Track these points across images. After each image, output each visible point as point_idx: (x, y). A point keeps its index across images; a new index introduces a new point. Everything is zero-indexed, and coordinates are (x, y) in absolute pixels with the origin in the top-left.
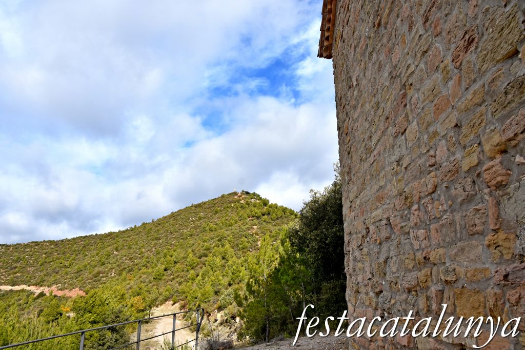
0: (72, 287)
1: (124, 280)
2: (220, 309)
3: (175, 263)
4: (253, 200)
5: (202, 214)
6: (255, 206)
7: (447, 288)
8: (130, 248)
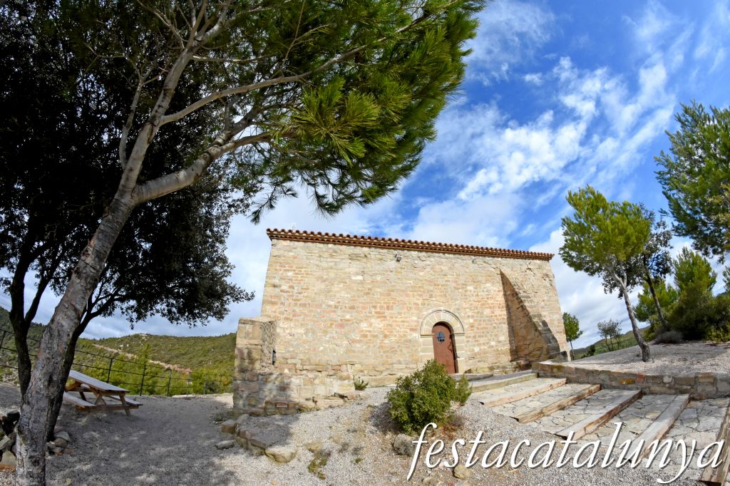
0: (186, 367)
1: (217, 367)
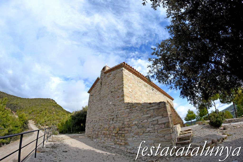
2: (46, 125)
3: (34, 111)
4: (54, 102)
5: (41, 101)
6: (54, 103)
7: (103, 128)
8: (24, 103)
